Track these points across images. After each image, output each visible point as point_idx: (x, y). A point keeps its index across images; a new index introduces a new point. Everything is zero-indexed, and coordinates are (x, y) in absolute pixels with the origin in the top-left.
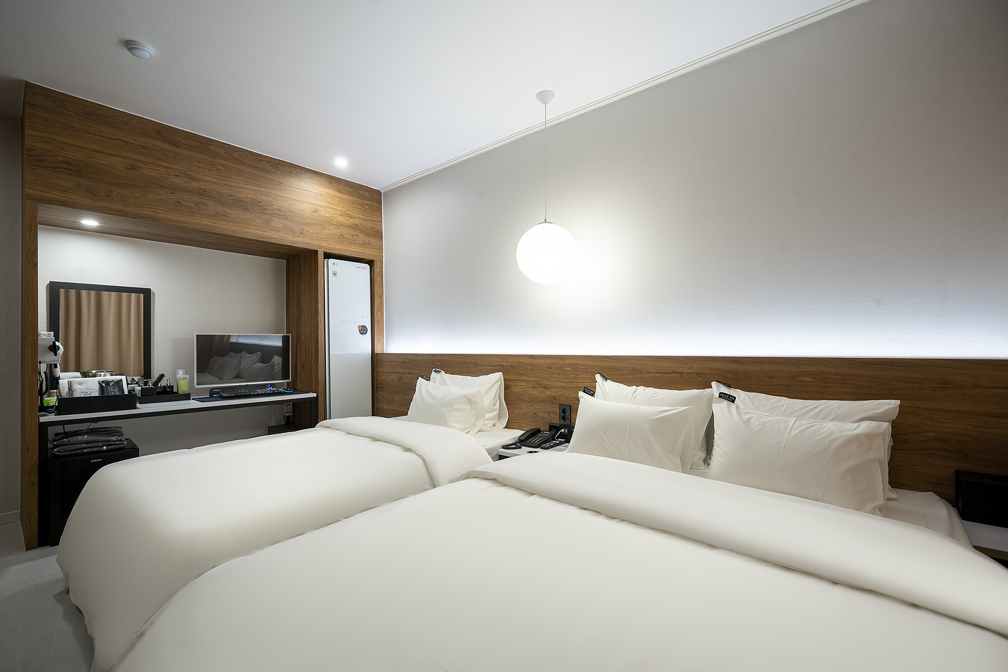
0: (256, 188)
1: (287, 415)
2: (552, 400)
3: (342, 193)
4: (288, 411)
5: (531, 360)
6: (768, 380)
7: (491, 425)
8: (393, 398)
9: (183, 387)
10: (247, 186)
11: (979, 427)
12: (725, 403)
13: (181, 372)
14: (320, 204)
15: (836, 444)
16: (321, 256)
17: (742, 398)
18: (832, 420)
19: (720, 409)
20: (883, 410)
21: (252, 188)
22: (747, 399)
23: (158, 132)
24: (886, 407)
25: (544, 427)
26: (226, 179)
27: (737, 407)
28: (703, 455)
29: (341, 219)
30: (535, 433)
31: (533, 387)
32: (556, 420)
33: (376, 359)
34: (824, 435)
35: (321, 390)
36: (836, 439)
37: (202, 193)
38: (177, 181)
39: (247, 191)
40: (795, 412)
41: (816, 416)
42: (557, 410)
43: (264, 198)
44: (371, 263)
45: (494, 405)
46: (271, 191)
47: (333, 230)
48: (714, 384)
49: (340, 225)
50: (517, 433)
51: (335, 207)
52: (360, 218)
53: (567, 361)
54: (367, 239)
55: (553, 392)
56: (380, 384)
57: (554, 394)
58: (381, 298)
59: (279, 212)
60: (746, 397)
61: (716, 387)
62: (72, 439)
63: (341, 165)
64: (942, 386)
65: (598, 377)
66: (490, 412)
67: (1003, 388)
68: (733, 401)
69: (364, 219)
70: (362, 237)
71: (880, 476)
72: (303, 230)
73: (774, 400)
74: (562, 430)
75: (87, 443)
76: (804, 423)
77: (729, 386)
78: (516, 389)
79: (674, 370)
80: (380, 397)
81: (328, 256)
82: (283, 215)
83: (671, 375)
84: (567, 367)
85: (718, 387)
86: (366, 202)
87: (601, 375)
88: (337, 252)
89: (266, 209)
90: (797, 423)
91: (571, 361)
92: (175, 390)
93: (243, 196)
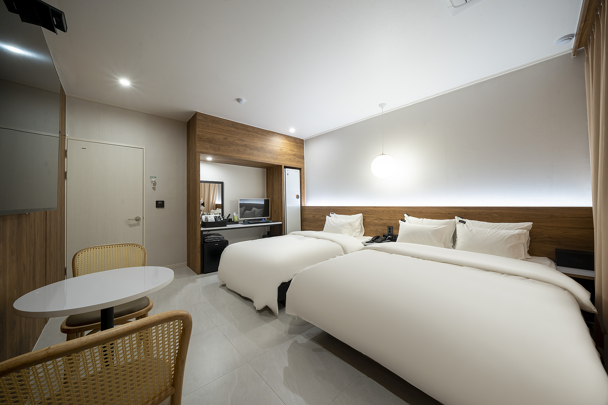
0: (262, 142)
1: (268, 231)
2: (384, 225)
3: (290, 142)
4: (268, 229)
5: (374, 208)
6: (479, 215)
7: (358, 234)
8: (310, 225)
9: (236, 219)
10: (259, 142)
11: (565, 232)
12: (462, 224)
13: (235, 214)
14: (282, 147)
15: (507, 237)
16: (283, 167)
17: (468, 222)
18: (505, 230)
19: (459, 226)
20: (526, 226)
21: (261, 142)
22: (470, 223)
23: (233, 125)
24: (527, 225)
25: (381, 236)
26: (253, 140)
27: (467, 225)
28: (452, 244)
29: (290, 152)
30: (378, 237)
31: (376, 219)
32: (386, 232)
33: (303, 209)
34: (502, 234)
35: (283, 221)
36: (506, 236)
37: (245, 146)
38: (238, 142)
39: (259, 144)
40: (490, 227)
41: (499, 228)
42: (387, 228)
43: (264, 146)
44: (300, 169)
45: (359, 227)
46: (267, 143)
47: (287, 157)
48: (456, 217)
49: (289, 154)
50: (369, 238)
51: (288, 148)
52: (297, 151)
53: (391, 209)
54: (299, 160)
55: (385, 221)
56: (304, 219)
57: (385, 222)
58: (304, 183)
59: (269, 151)
60: (470, 222)
61: (457, 218)
62: (210, 237)
63: (292, 131)
64: (550, 217)
65: (405, 215)
66: (358, 229)
67: (574, 218)
68: (465, 223)
69: (298, 152)
70: (297, 159)
71: (523, 250)
72: (277, 157)
73: (481, 223)
74: (389, 236)
75: (214, 238)
76: (494, 231)
77: (463, 218)
78: (367, 220)
79: (439, 212)
80: (304, 224)
81: (285, 167)
82: (271, 152)
83: (437, 214)
84: (391, 211)
85: (458, 218)
86: (298, 144)
87: (407, 214)
88: (288, 166)
89: (265, 150)
90: (491, 230)
91: (393, 209)
92: (233, 220)
93: (258, 146)
